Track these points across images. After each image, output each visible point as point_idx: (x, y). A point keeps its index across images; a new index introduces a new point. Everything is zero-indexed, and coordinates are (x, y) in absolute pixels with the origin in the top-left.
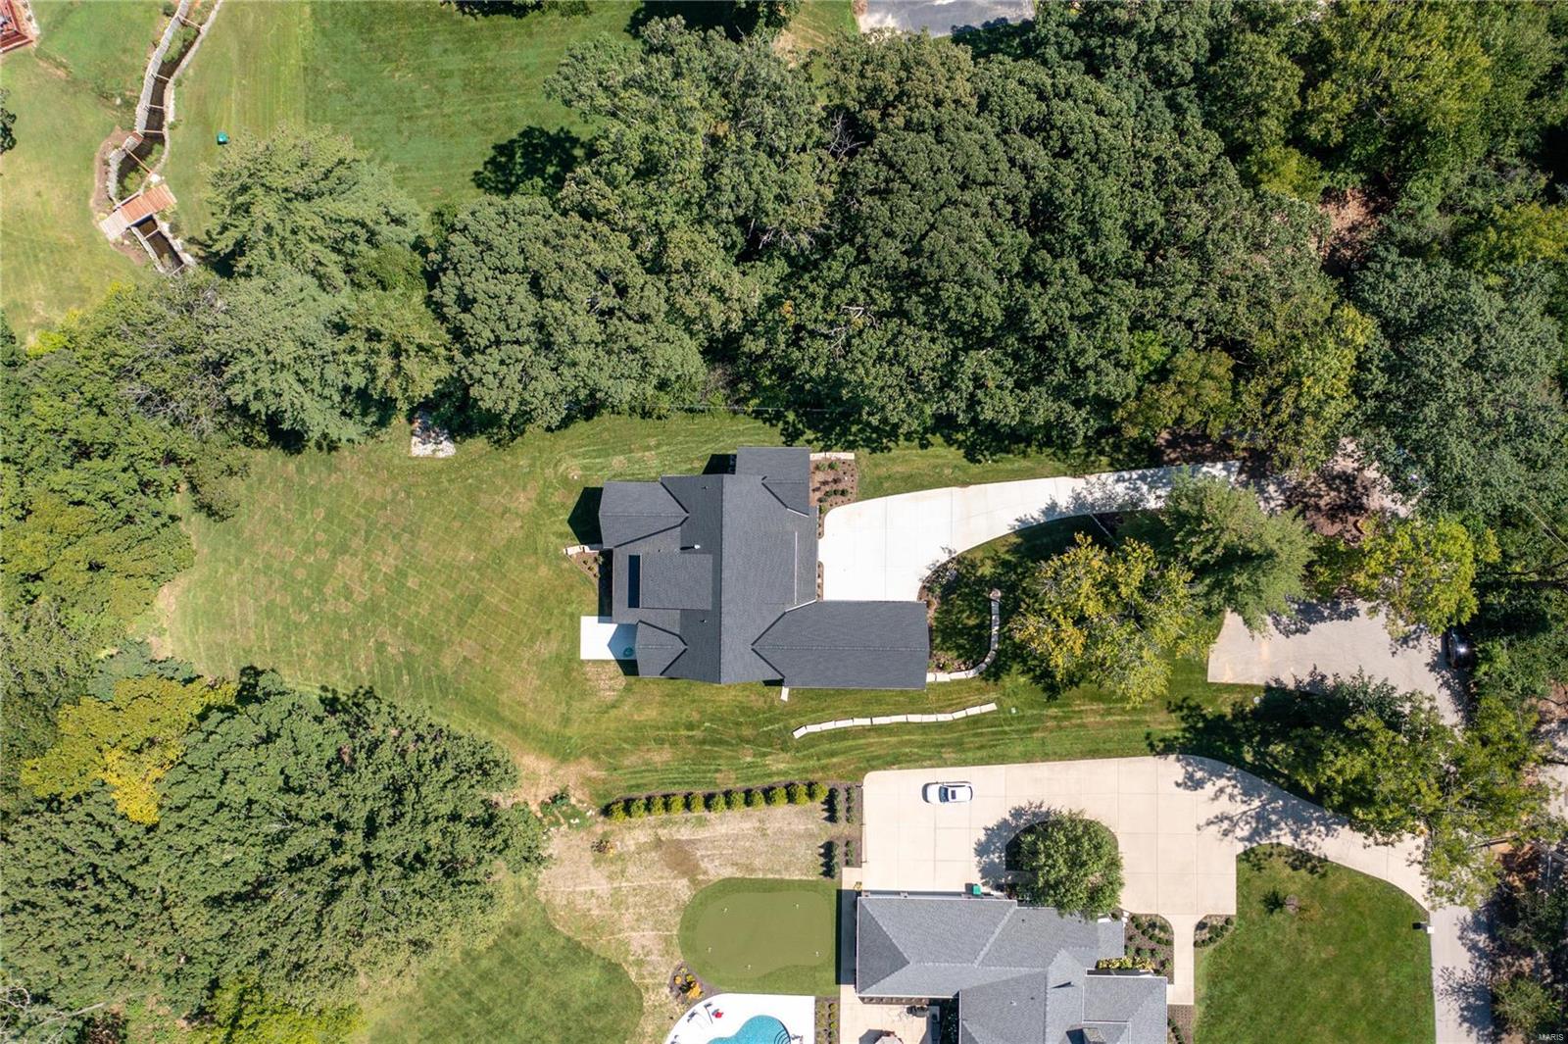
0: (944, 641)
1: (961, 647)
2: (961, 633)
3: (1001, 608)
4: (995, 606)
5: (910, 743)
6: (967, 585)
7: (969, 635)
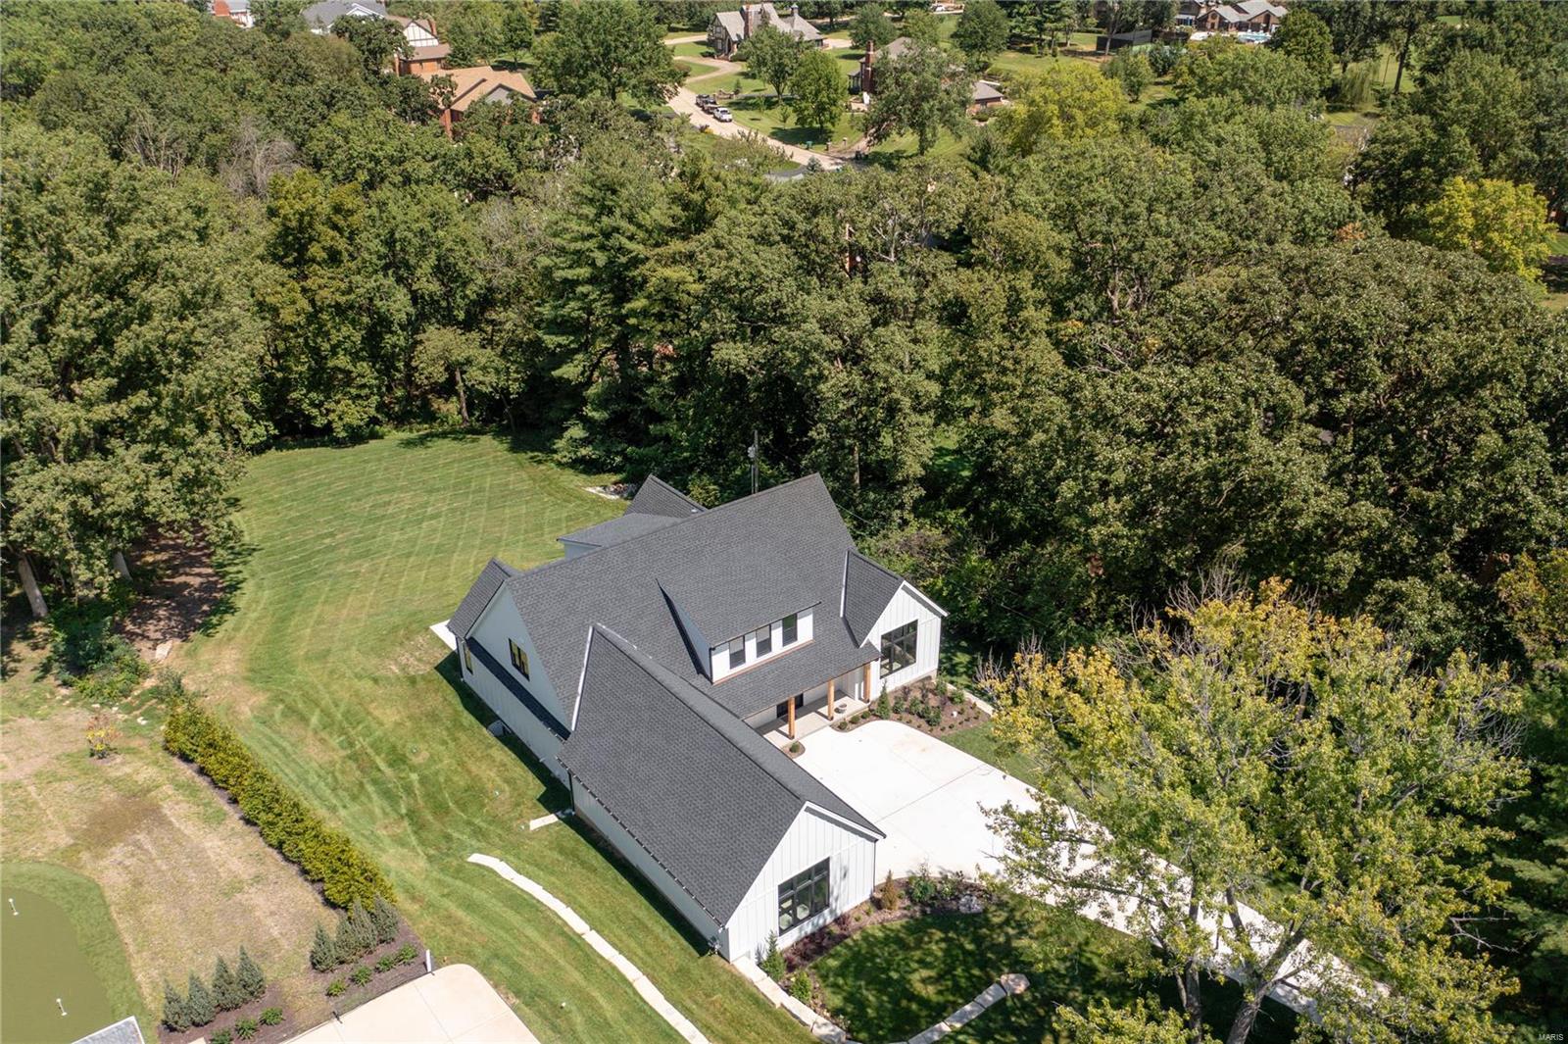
0: (842, 971)
1: (861, 1005)
2: (883, 985)
3: (999, 1006)
4: (989, 996)
5: (587, 1001)
6: (978, 940)
7: (896, 1002)
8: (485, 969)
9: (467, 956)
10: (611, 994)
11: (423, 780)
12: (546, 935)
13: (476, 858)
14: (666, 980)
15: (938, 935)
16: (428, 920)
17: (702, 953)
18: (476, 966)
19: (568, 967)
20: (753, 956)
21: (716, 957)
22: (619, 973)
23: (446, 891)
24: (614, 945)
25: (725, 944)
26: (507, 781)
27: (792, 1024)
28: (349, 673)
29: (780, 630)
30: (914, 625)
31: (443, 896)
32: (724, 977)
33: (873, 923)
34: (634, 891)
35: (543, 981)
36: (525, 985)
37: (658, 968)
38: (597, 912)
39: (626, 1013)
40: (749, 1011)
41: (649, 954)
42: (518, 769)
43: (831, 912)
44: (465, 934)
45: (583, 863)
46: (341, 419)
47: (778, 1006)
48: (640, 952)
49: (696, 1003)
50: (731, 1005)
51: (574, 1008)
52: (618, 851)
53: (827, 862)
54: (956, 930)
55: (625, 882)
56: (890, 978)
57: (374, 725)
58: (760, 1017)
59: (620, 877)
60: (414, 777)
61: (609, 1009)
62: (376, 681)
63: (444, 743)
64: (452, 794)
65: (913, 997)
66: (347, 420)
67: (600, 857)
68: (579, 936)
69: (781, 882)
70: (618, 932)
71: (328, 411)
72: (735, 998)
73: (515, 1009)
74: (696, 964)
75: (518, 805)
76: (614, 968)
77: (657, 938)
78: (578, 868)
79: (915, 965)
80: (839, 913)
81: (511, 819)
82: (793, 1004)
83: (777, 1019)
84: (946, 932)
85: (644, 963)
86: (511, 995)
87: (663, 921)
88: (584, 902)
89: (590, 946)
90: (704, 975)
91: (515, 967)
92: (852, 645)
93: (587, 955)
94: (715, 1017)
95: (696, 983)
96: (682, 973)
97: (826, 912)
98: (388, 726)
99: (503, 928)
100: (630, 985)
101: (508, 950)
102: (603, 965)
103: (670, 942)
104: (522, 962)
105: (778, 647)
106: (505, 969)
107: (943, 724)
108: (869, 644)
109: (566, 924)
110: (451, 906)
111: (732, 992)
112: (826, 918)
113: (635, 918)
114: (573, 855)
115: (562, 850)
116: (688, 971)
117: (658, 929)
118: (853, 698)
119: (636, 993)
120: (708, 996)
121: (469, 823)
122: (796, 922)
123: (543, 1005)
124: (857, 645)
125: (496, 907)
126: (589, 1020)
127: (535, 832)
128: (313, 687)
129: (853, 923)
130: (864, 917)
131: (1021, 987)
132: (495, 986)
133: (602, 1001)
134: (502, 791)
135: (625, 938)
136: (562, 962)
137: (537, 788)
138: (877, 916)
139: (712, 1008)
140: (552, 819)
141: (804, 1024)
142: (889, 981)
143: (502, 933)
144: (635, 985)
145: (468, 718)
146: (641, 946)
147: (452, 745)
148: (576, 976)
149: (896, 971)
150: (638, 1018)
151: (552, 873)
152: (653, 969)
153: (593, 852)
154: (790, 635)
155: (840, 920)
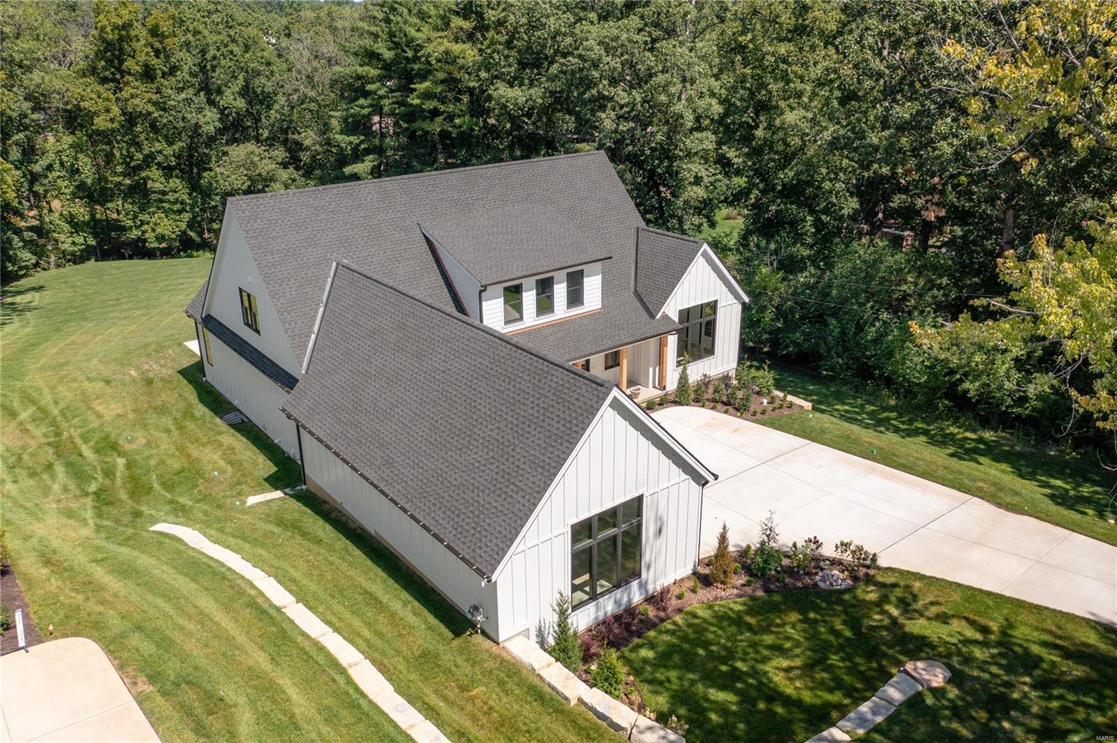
2: (727, 679)
3: (914, 703)
4: (894, 693)
5: (267, 690)
7: (750, 702)
8: (113, 646)
9: (92, 628)
10: (307, 683)
11: (129, 466)
12: (227, 608)
13: (160, 527)
14: (401, 667)
15: (794, 617)
16: (55, 583)
17: (457, 634)
18: (98, 641)
19: (249, 646)
20: (533, 633)
21: (479, 638)
22: (328, 655)
23: (100, 556)
24: (328, 623)
25: (493, 617)
26: (231, 463)
27: (597, 729)
28: (83, 377)
29: (564, 285)
30: (713, 306)
31: (95, 561)
32: (490, 665)
33: (699, 602)
34: (369, 563)
35: (202, 662)
36: (172, 668)
37: (391, 652)
38: (313, 586)
39: (328, 708)
40: (528, 711)
41: (379, 634)
42: (248, 453)
43: (643, 586)
44: (102, 602)
45: (304, 534)
46: (154, 230)
47: (573, 702)
48: (366, 632)
49: (445, 699)
50: (501, 702)
51: (242, 700)
52: (354, 521)
53: (640, 499)
54: (816, 609)
55: (358, 552)
56: (736, 669)
57: (92, 417)
58: (546, 718)
59: (351, 547)
60: (121, 462)
61: (300, 702)
62: (108, 382)
63: (168, 431)
64: (160, 476)
65: (774, 696)
66: (159, 230)
67: (328, 527)
68: (278, 609)
69: (575, 521)
70: (338, 608)
71: (142, 223)
72: (506, 692)
73: (141, 700)
74: (448, 648)
75: (239, 483)
76: (322, 649)
77: (393, 615)
78: (299, 539)
79: (766, 652)
80: (651, 588)
81: (225, 497)
82: (597, 698)
83: (574, 722)
84: (803, 611)
85: (370, 646)
86: (142, 679)
87: (405, 595)
88: (297, 575)
89: (292, 622)
90: (460, 661)
91: (164, 643)
92: (646, 316)
93: (283, 631)
94: (475, 720)
95: (448, 672)
96: (426, 660)
97: (635, 584)
98: (108, 418)
99: (164, 596)
100: (343, 671)
101: (160, 623)
102: (306, 645)
103: (412, 620)
104: (177, 637)
105: (561, 309)
106: (147, 648)
107: (752, 409)
108: (666, 317)
109: (262, 594)
110: (99, 573)
111: (501, 684)
112: (635, 595)
113: (366, 592)
114: (295, 527)
115: (280, 522)
116: (437, 656)
117: (396, 606)
118: (646, 386)
119: (350, 681)
120: (463, 689)
121: (172, 502)
122: (594, 597)
123: (190, 696)
124: (652, 316)
125: (166, 574)
126: (263, 718)
127: (252, 506)
128: (38, 390)
129: (674, 603)
130: (688, 595)
131: (938, 678)
132: (121, 668)
133: (293, 692)
134: (222, 472)
135: (347, 615)
136: (241, 639)
137: (266, 467)
138: (705, 594)
139: (469, 707)
140: (278, 494)
141: (618, 728)
142: (735, 675)
143: (160, 602)
144: (351, 671)
145: (201, 410)
146: (369, 625)
147: (175, 433)
148: (260, 659)
149: (744, 660)
150: (347, 716)
151: (262, 545)
152: (384, 654)
153: (321, 522)
154: (575, 298)
155: (656, 600)
